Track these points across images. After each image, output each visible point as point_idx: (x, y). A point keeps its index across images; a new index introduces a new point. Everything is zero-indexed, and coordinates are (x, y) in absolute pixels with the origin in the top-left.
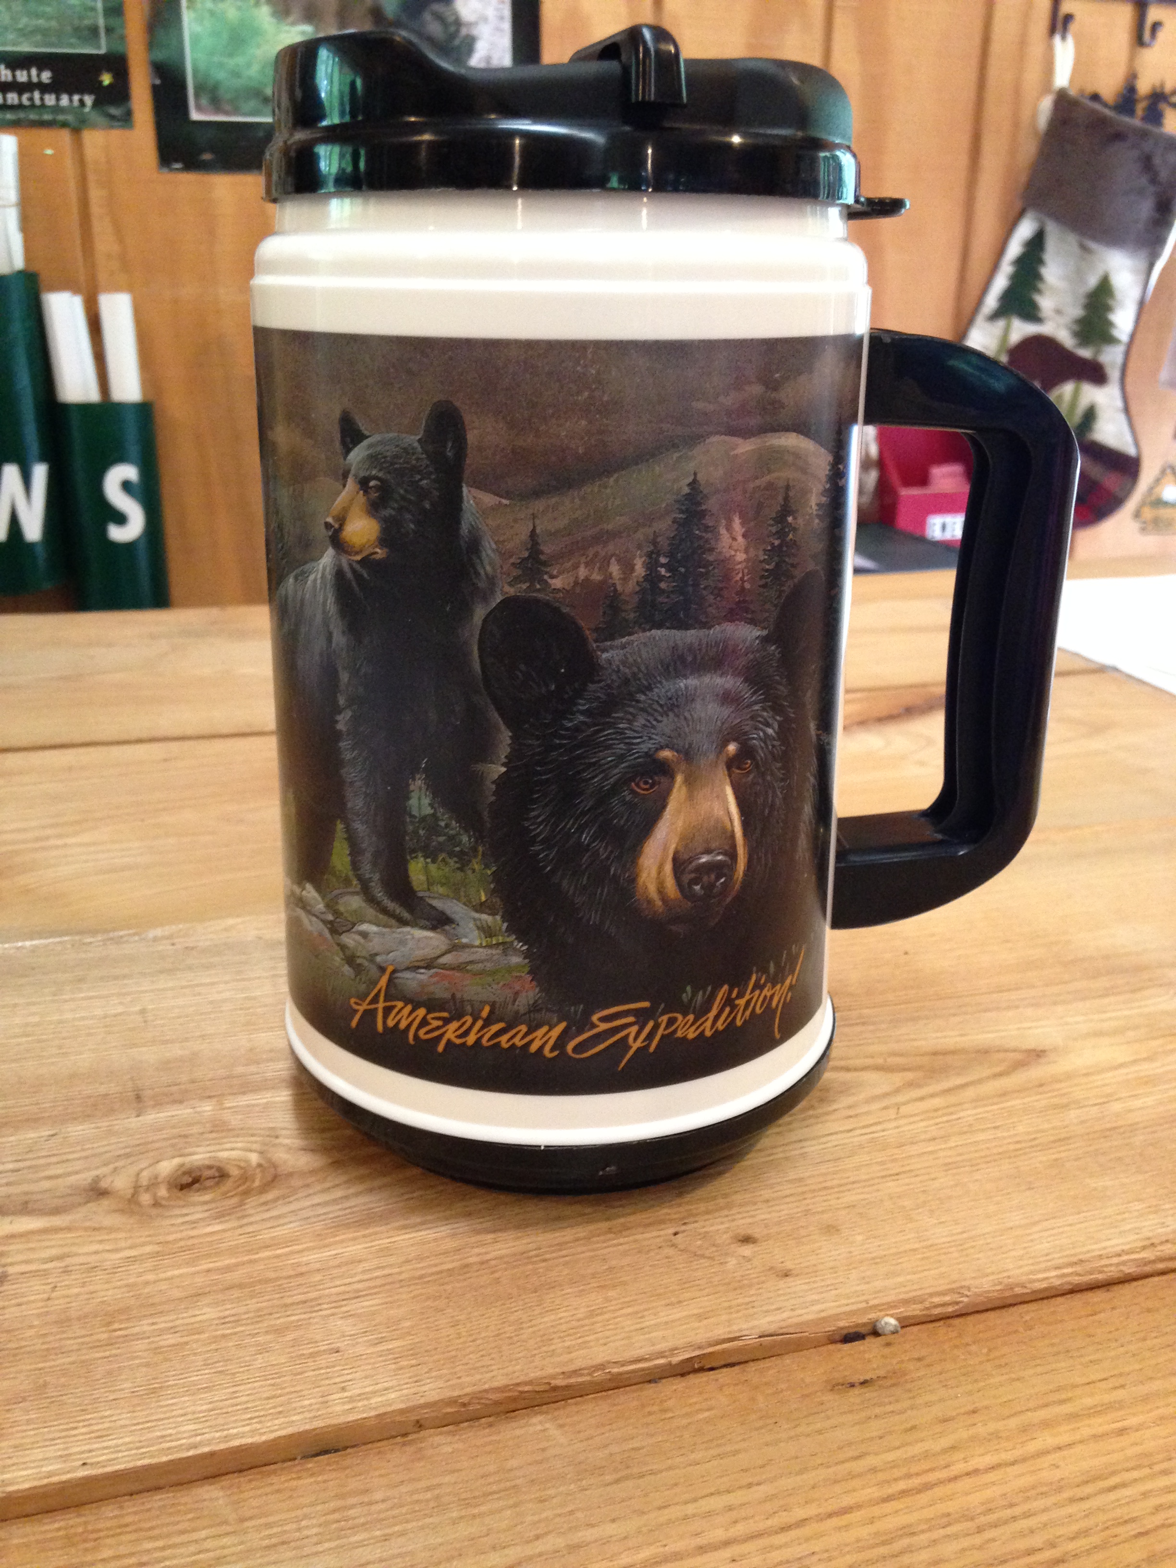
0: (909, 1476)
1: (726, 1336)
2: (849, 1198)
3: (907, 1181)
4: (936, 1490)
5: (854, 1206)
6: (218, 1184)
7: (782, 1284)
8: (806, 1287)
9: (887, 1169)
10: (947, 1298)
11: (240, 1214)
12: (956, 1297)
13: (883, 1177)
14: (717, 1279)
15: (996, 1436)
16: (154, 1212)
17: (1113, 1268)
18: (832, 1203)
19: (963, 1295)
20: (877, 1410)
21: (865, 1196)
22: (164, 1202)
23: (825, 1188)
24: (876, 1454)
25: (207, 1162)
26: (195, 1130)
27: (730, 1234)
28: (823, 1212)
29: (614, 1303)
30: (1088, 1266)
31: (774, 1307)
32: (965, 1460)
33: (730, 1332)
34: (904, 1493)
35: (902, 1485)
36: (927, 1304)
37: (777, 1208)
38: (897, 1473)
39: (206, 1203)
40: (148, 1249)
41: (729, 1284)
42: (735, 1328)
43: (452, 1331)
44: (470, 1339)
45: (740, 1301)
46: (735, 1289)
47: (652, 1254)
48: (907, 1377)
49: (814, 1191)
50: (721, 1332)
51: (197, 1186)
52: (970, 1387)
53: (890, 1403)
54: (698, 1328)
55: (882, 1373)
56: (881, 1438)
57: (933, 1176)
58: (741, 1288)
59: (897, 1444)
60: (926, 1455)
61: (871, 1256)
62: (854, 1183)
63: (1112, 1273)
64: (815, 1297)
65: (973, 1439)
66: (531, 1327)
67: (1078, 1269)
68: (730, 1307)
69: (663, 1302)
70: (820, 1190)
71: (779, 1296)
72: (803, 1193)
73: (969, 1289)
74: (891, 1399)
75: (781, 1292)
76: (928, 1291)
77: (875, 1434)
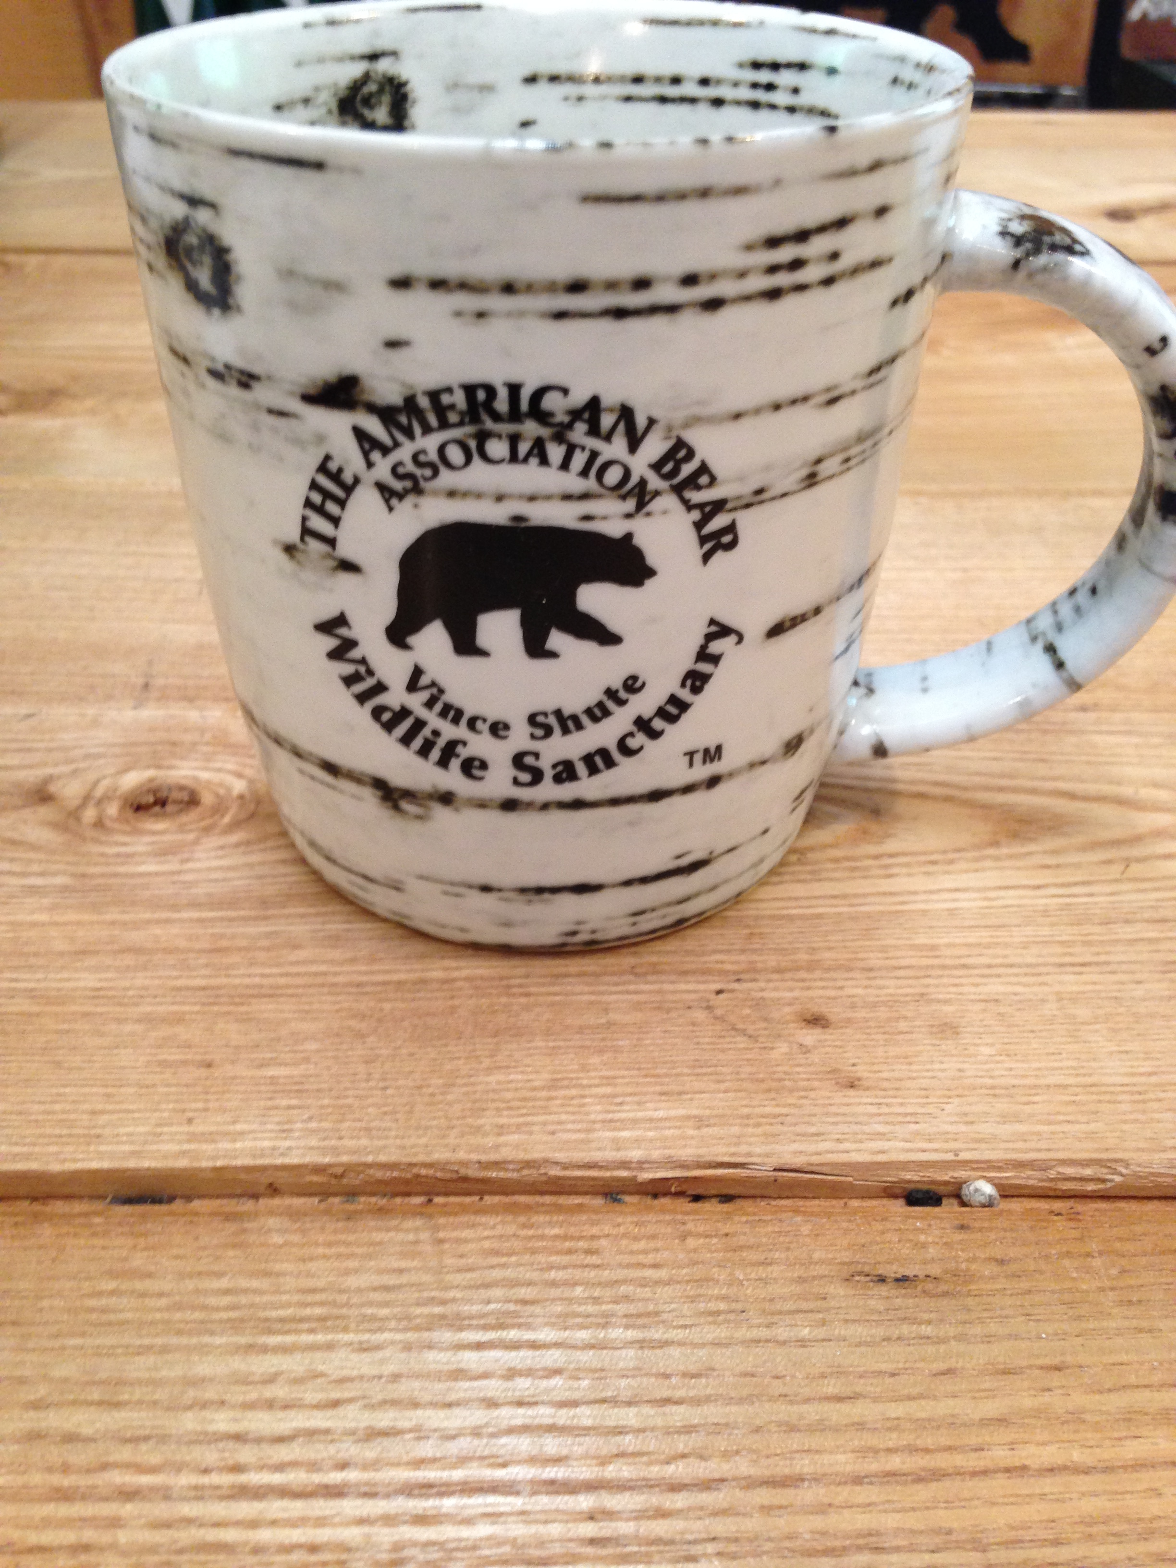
0: (913, 1450)
1: (726, 1159)
2: (995, 987)
3: (1095, 977)
4: (947, 1483)
5: (996, 1001)
6: (180, 811)
7: (840, 1097)
8: (873, 1110)
9: (1071, 954)
10: (1088, 1172)
11: (186, 856)
12: (1102, 1173)
13: (1062, 965)
14: (748, 1069)
15: (1076, 1418)
16: (90, 833)
18: (965, 989)
19: (1115, 1172)
20: (905, 1329)
21: (1019, 989)
22: (108, 823)
23: (965, 966)
24: (875, 1400)
25: (183, 782)
26: (188, 738)
27: (797, 1007)
28: (946, 1002)
29: (593, 1074)
31: (813, 1130)
32: (1012, 1446)
33: (733, 1154)
34: (891, 1476)
35: (896, 1462)
36: (1052, 1174)
37: (881, 982)
38: (893, 1440)
39: (154, 833)
40: (59, 880)
41: (763, 1081)
42: (744, 1149)
43: (361, 1068)
44: (381, 1084)
45: (768, 1110)
46: (769, 1090)
47: (674, 1014)
48: (973, 1287)
49: (944, 967)
50: (721, 1152)
51: (157, 809)
52: (1065, 1327)
53: (929, 1322)
54: (692, 1138)
55: (935, 1270)
56: (893, 1375)
57: (1138, 977)
58: (777, 1091)
59: (915, 1391)
60: (952, 1423)
61: (989, 1082)
62: (1011, 966)
64: (880, 1128)
65: (1037, 1413)
66: (466, 1085)
68: (748, 1117)
69: (658, 1088)
70: (955, 967)
71: (827, 1114)
72: (928, 967)
73: (1127, 1165)
74: (933, 1316)
75: (833, 1109)
76: (1061, 1155)
77: (884, 1367)
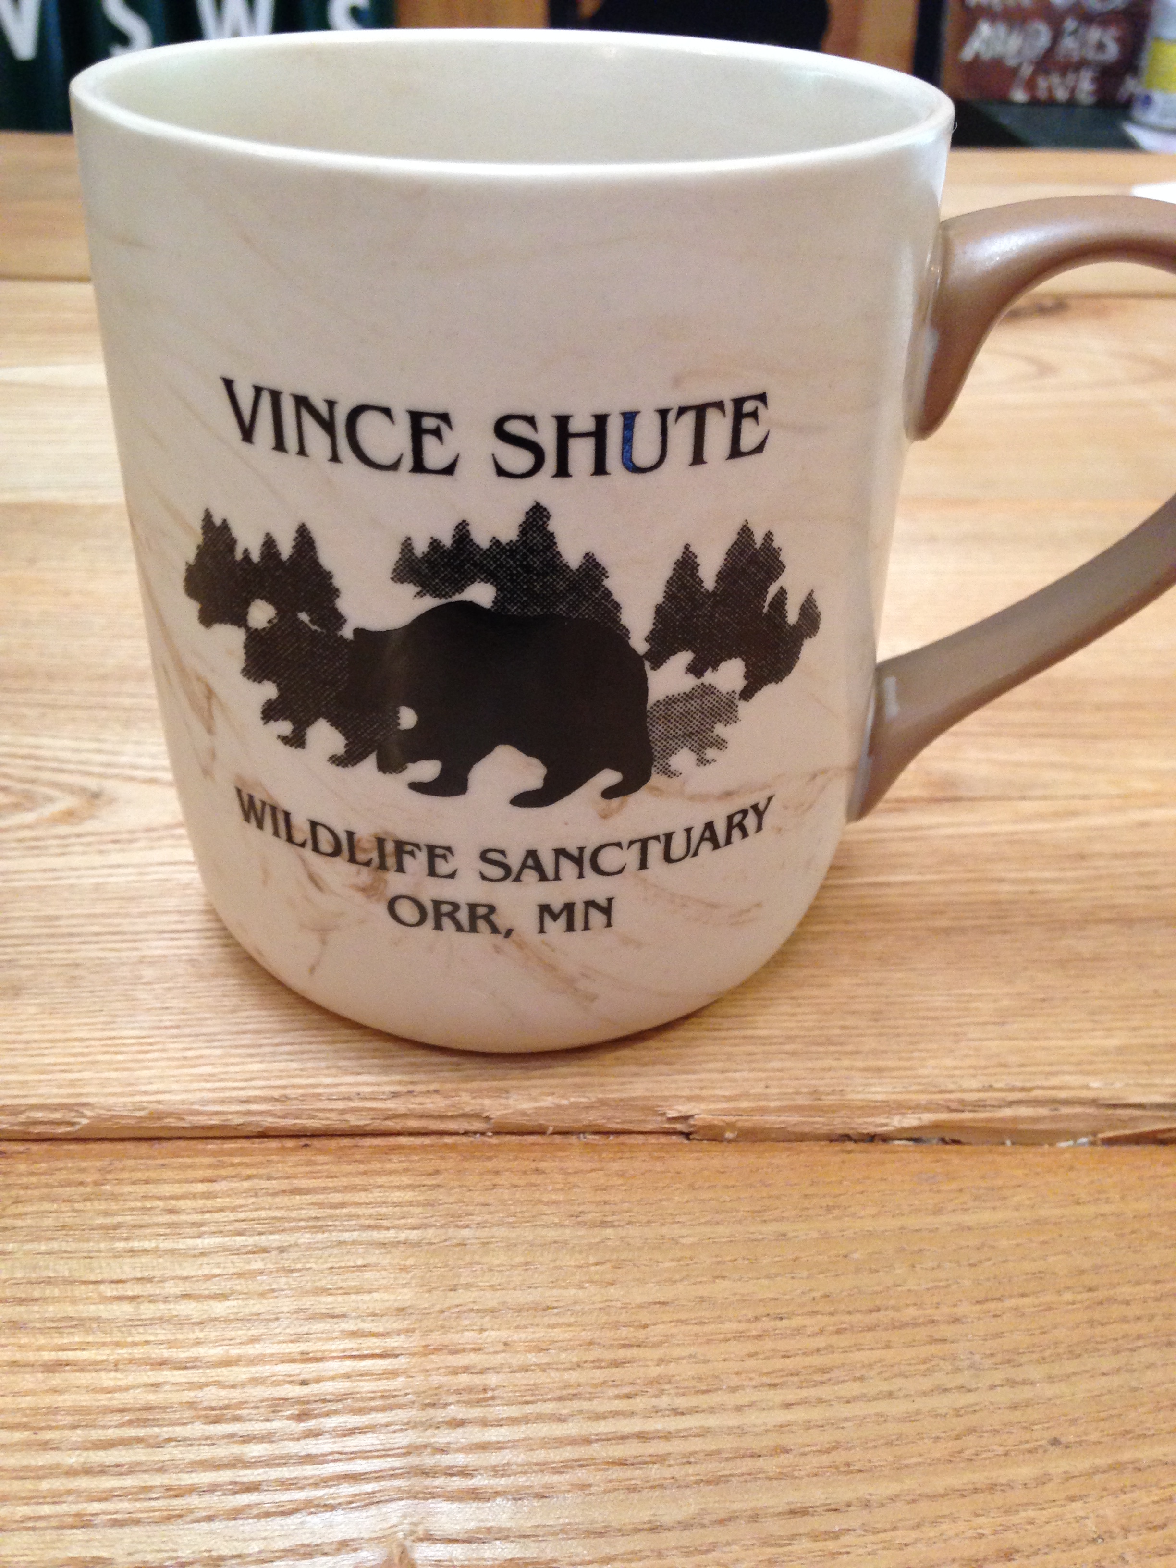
5: (78, 965)
10: (57, 1116)
12: (70, 1116)
13: (165, 932)
17: (332, 1115)
18: (56, 955)
19: (82, 1115)
21: (108, 954)
23: (71, 935)
28: (29, 967)
30: (295, 1106)
36: (22, 1118)
49: (52, 936)
61: (16, 1037)
63: (331, 1121)
67: (277, 1107)
73: (93, 1109)
76: (35, 1101)
